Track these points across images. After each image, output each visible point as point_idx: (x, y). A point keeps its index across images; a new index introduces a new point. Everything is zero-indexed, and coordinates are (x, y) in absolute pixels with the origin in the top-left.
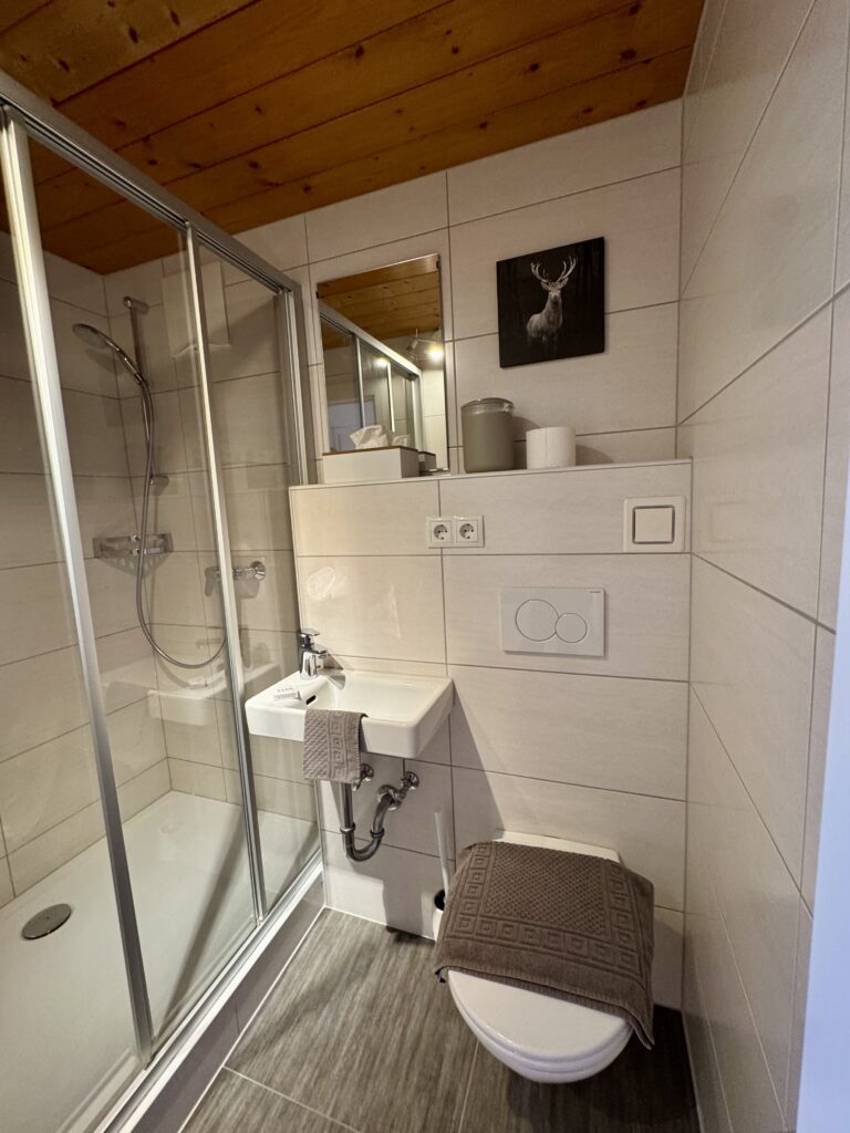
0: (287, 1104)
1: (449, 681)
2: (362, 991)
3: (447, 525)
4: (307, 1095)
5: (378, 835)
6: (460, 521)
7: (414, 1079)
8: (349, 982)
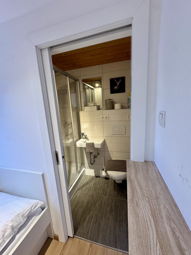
0: (85, 193)
1: (104, 139)
2: (93, 183)
3: (104, 117)
4: (88, 192)
5: (94, 161)
6: (105, 117)
7: (101, 190)
8: (91, 182)
